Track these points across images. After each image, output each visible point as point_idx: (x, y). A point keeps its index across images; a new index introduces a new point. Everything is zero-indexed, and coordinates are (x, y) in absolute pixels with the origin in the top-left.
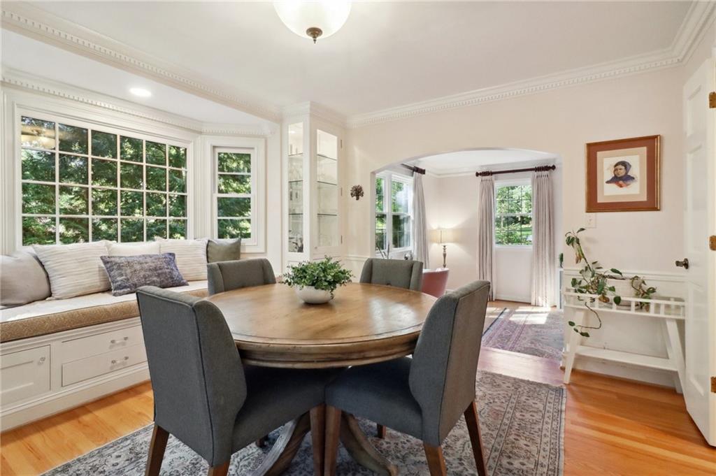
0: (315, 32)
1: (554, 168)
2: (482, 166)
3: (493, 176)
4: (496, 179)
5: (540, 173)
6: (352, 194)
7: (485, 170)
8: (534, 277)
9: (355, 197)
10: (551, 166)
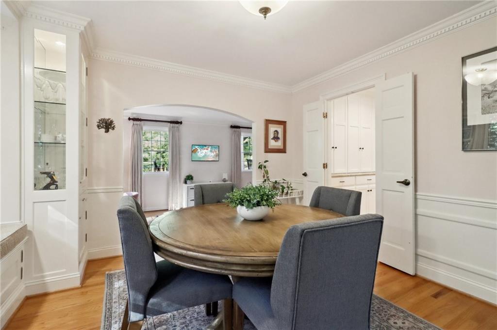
0: (265, 11)
1: (181, 123)
2: (134, 113)
3: (142, 122)
4: (144, 125)
5: (174, 125)
6: (98, 126)
7: (135, 116)
8: (170, 192)
9: (103, 130)
10: (180, 121)
